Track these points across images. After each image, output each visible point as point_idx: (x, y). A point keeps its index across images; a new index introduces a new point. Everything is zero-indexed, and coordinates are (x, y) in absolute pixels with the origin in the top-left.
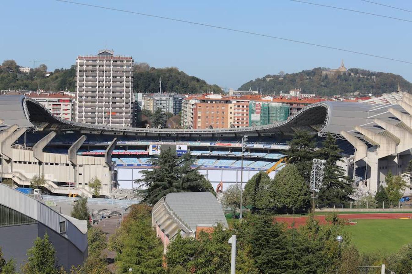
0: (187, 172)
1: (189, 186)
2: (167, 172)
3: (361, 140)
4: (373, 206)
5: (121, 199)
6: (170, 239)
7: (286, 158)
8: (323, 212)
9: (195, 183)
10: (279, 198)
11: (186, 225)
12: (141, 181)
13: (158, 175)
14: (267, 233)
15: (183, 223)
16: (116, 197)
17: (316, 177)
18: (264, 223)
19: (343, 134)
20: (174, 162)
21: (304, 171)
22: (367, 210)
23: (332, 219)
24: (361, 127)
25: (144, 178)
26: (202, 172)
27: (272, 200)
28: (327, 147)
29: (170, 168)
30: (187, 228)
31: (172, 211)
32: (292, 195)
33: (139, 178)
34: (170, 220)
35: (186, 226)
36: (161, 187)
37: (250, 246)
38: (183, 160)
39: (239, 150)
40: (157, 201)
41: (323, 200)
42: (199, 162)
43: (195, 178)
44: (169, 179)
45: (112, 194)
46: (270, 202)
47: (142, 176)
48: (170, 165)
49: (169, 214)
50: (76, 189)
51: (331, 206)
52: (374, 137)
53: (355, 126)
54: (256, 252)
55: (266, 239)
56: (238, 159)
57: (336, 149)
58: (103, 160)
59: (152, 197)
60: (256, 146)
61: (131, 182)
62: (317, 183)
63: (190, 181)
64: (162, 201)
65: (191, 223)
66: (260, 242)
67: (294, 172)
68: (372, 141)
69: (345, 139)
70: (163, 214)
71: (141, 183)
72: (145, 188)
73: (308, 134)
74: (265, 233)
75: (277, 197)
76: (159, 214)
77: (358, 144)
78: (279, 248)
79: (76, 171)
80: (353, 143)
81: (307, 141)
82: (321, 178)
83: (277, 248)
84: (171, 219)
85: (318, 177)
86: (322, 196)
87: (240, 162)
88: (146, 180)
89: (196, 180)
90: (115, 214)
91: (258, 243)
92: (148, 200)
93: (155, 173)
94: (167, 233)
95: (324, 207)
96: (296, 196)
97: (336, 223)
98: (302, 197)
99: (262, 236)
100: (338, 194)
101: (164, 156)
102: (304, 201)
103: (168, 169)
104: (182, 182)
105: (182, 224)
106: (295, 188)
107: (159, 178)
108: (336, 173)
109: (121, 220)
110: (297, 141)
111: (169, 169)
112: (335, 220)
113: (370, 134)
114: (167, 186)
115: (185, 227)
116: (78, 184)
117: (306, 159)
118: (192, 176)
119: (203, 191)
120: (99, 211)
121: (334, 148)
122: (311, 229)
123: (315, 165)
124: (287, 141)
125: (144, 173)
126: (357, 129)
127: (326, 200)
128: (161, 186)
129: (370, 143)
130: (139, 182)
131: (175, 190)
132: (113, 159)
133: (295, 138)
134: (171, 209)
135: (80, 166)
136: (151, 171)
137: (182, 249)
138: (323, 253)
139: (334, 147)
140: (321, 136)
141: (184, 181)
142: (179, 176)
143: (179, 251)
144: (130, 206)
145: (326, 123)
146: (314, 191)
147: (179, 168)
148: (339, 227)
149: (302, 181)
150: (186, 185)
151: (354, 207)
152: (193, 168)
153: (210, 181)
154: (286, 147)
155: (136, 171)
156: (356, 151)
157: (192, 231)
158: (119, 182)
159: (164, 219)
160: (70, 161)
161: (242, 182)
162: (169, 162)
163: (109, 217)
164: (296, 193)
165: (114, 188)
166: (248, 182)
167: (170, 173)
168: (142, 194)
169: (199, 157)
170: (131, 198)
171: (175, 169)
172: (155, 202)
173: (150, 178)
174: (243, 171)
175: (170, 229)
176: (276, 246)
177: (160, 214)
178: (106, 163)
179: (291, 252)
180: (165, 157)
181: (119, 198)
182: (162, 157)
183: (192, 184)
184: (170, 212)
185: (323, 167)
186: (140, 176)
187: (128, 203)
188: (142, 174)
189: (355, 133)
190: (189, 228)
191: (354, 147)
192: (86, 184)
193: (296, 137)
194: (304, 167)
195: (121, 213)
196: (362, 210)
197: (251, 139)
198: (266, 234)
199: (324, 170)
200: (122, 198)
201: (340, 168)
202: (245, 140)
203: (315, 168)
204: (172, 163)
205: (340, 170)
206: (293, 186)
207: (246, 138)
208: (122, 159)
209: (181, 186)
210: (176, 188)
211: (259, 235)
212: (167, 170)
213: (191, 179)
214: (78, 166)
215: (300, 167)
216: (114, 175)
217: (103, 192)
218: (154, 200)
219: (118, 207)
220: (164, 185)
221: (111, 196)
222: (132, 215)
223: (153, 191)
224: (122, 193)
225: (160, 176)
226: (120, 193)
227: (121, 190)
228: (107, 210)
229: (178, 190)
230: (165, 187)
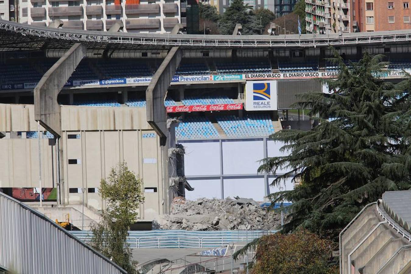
2: (365, 131)
13: (335, 143)
16: (184, 225)
25: (288, 153)
29: (371, 116)
33: (273, 156)
36: (343, 180)
44: (372, 152)
45: (173, 217)
47: (283, 148)
48: (370, 107)
50: (59, 206)
58: (141, 114)
59: (316, 213)
61: (219, 181)
70: (390, 253)
79: (60, 151)
88: (293, 160)
92: (307, 222)
103: (365, 120)
107: (339, 149)
114: (365, 173)
116: (66, 190)
120: (147, 267)
125: (286, 140)
128: (343, 175)
130: (275, 168)
131: (392, 184)
135: (70, 137)
158: (191, 182)
160: (42, 123)
162: (368, 98)
165: (178, 199)
170: (232, 225)
173: (311, 153)
178: (150, 122)
180: (352, 84)
181: (196, 228)
186: (277, 149)
188: (281, 144)
192: (91, 190)
200: (205, 227)
204: (377, 102)
210: (393, 180)
212: (362, 125)
214: (64, 136)
216: (174, 158)
217: (145, 211)
218: (325, 220)
219: (199, 254)
220: (357, 172)
221: (169, 224)
222: (268, 267)
223: (320, 194)
224: (202, 212)
225: (342, 144)
226: (197, 211)
227: (201, 204)
228: (169, 261)
229: (399, 184)
230: (359, 176)
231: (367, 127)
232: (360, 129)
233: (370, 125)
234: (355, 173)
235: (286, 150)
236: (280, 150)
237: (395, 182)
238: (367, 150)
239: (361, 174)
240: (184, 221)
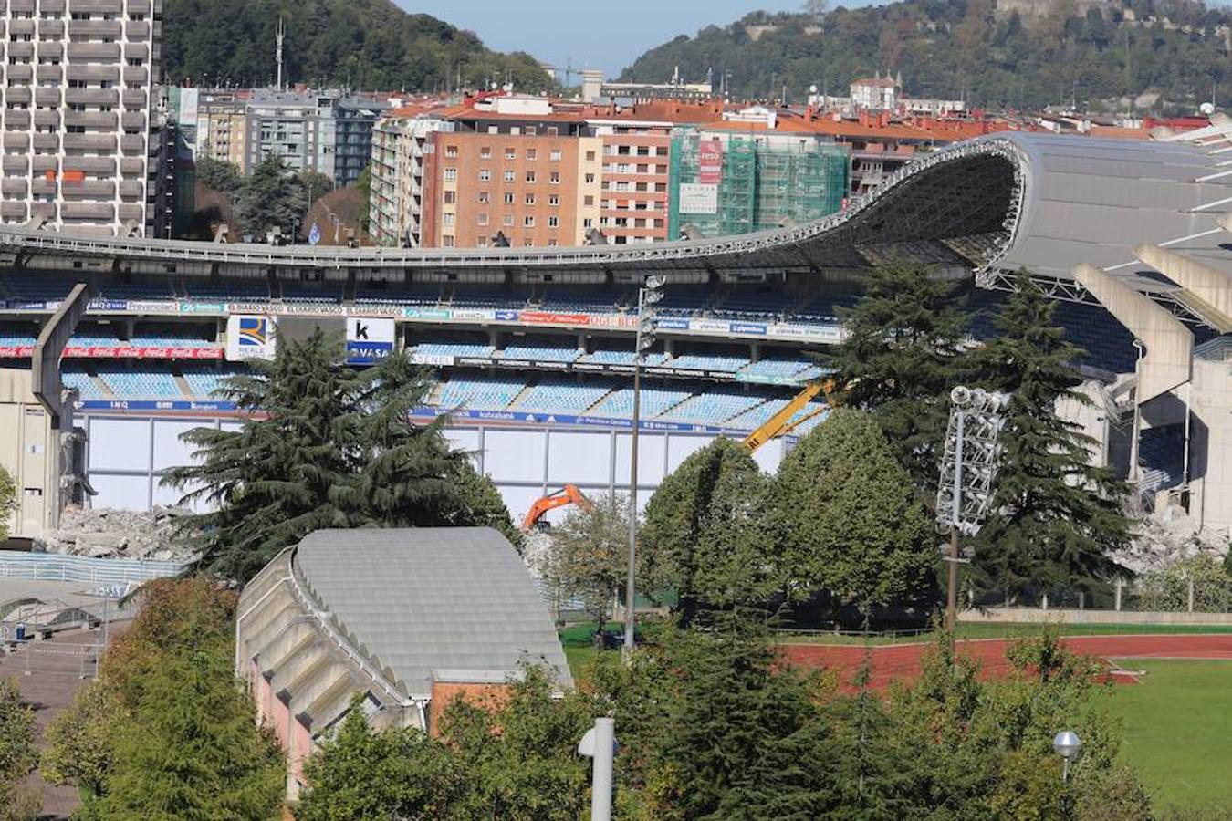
0: (391, 440)
1: (403, 498)
2: (307, 439)
3: (1167, 304)
4: (1216, 601)
5: (100, 557)
6: (314, 732)
7: (830, 383)
8: (995, 626)
9: (427, 487)
10: (799, 561)
11: (387, 675)
12: (186, 476)
13: (267, 453)
14: (748, 714)
15: (374, 662)
16: (77, 547)
17: (966, 470)
18: (733, 671)
19: (1085, 278)
20: (336, 393)
21: (911, 438)
22: (1190, 618)
23: (1037, 657)
24: (1169, 249)
25: (201, 461)
26: (457, 440)
27: (768, 569)
28: (1013, 337)
29: (318, 419)
30: (388, 689)
31: (326, 610)
32: (856, 547)
33: (180, 465)
34: (314, 652)
35: (384, 677)
36: (277, 505)
37: (668, 769)
38: (375, 384)
39: (623, 342)
40: (259, 566)
41: (992, 572)
42: (447, 395)
43: (430, 467)
44: (314, 469)
45: (62, 534)
46: (759, 577)
47: (196, 454)
48: (317, 406)
49: (313, 622)
51: (1028, 598)
52: (1222, 292)
53: (1139, 247)
54: (697, 797)
55: (741, 740)
56: (617, 381)
57: (1055, 344)
58: (24, 381)
59: (235, 549)
60: (701, 325)
61: (147, 478)
62: (970, 495)
63: (407, 480)
64: (281, 567)
65: (407, 663)
66: (717, 751)
67: (866, 443)
68: (1213, 314)
69: (1095, 300)
70: (283, 624)
71: (191, 486)
72: (204, 506)
73: (930, 276)
74: (737, 713)
75: (788, 555)
76: (265, 623)
77: (1152, 324)
78: (798, 781)
80: (1130, 322)
81: (927, 306)
82: (988, 474)
83: (790, 780)
84: (321, 644)
85: (974, 470)
86: (989, 551)
87: (626, 395)
88: (211, 471)
89: (432, 473)
90: (73, 624)
91: (705, 756)
92: (220, 562)
93: (251, 441)
94: (301, 706)
95: (996, 600)
96: (873, 552)
97: (1054, 675)
98: (900, 558)
99: (726, 725)
100: (1063, 547)
101: (291, 365)
102: (911, 573)
103: (309, 423)
104: (368, 481)
105: (369, 670)
106: (870, 516)
107: (270, 462)
108: (1054, 450)
109: (100, 647)
110: (882, 305)
111: (314, 425)
112: (1048, 661)
113: (1206, 282)
114: (306, 499)
115: (382, 681)
117: (919, 388)
118: (415, 457)
119: (461, 522)
120: (6, 608)
121: (1047, 341)
122: (941, 699)
123: (960, 415)
124: (836, 308)
125: (201, 443)
126: (1149, 260)
127: (1010, 573)
128: (278, 497)
129: (1206, 322)
130: (182, 481)
131: (339, 516)
132: (70, 380)
133: (875, 296)
134: (319, 604)
136: (234, 434)
137: (369, 778)
138: (994, 805)
139: (1044, 335)
140: (990, 287)
141: (381, 476)
142: (358, 455)
143: (357, 789)
144: (139, 589)
145: (1013, 230)
146: (956, 528)
147: (358, 421)
148: (1069, 692)
149: (902, 485)
150: (386, 496)
151: (1131, 602)
152: (418, 419)
153: (494, 478)
154: (834, 335)
155: (169, 432)
156: (1144, 354)
157: (412, 703)
158: (94, 481)
159: (289, 646)
161: (635, 487)
162: (315, 392)
163: (48, 635)
164: (874, 539)
165: (71, 508)
166: (662, 487)
167: (316, 442)
168: (193, 535)
169: (444, 374)
170: (146, 551)
171: (340, 425)
172: (248, 571)
173: (231, 463)
174: (640, 437)
175: (318, 692)
176: (786, 773)
177: (274, 622)
178: (36, 394)
179: (851, 801)
180: (295, 371)
181: (94, 552)
182: (284, 372)
183: (413, 494)
184: (316, 614)
185: (996, 424)
186: (186, 455)
187: (132, 574)
188: (195, 447)
189: (1141, 274)
190: (400, 687)
191: (1133, 338)
193: (876, 289)
194: (911, 424)
195: (101, 618)
196: (1166, 618)
197: (678, 298)
198: (743, 718)
199: (1001, 437)
200: (107, 551)
201: (1070, 429)
202: (653, 298)
203: (961, 426)
204: (326, 398)
205: (1072, 440)
206: (861, 508)
207: (657, 289)
208: (107, 378)
209: (365, 501)
210: (343, 509)
211: (712, 724)
212: (304, 430)
213: (411, 469)
215: (896, 422)
216: (70, 447)
217: (24, 522)
218: (247, 560)
219: (89, 592)
220: (292, 495)
221: (56, 543)
222: (151, 625)
223: (243, 522)
224: (104, 528)
225: (274, 455)
226: (97, 527)
227: (103, 516)
228: (40, 602)
229: (351, 517)
230: (296, 502)
231: (311, 433)
232: (301, 436)
233: (315, 430)
234: (289, 497)
235: (199, 456)
236: (191, 456)
237: (347, 514)
238: (309, 466)
239: (298, 498)
240: (77, 540)
